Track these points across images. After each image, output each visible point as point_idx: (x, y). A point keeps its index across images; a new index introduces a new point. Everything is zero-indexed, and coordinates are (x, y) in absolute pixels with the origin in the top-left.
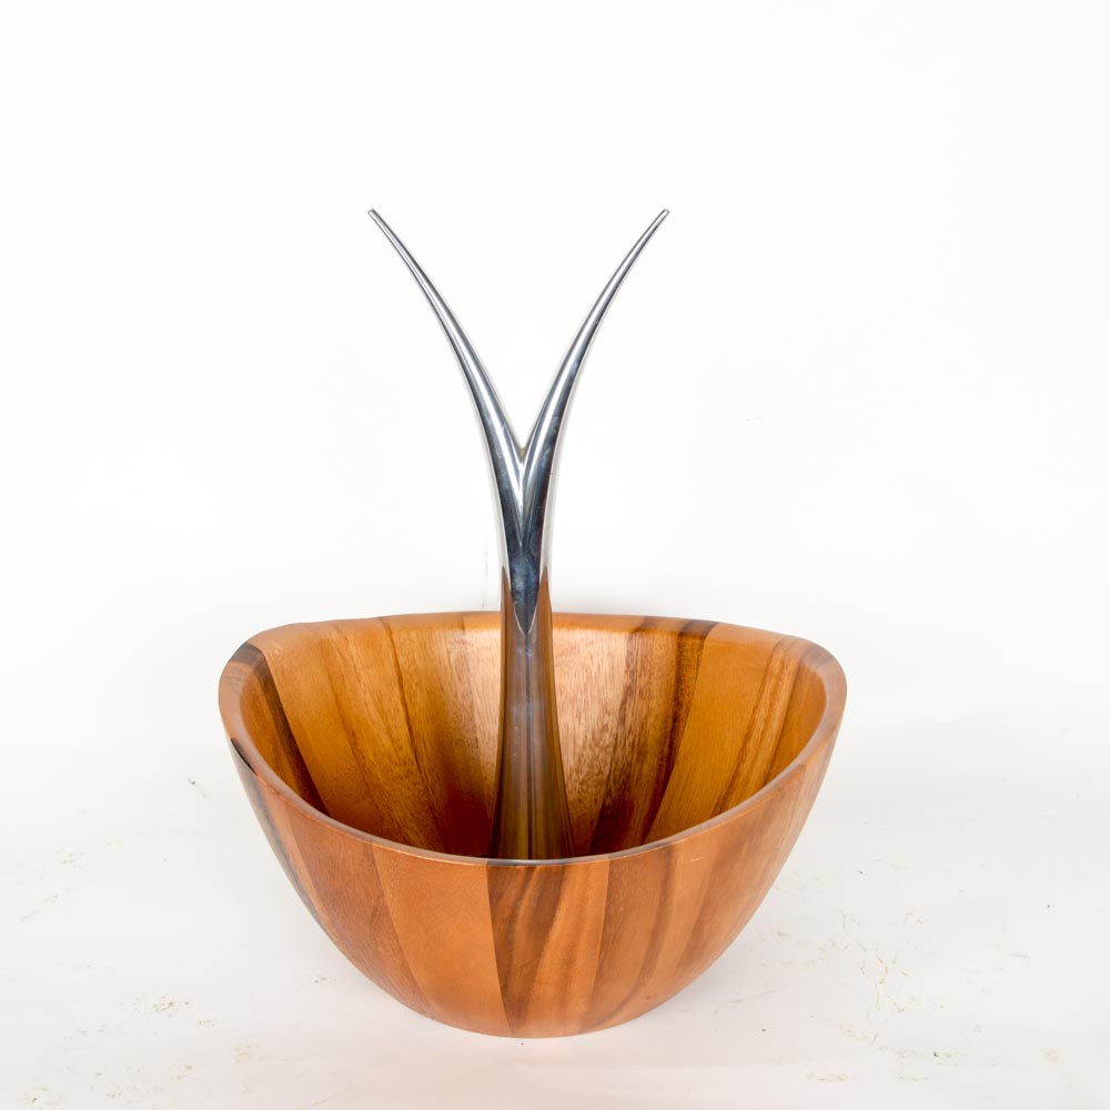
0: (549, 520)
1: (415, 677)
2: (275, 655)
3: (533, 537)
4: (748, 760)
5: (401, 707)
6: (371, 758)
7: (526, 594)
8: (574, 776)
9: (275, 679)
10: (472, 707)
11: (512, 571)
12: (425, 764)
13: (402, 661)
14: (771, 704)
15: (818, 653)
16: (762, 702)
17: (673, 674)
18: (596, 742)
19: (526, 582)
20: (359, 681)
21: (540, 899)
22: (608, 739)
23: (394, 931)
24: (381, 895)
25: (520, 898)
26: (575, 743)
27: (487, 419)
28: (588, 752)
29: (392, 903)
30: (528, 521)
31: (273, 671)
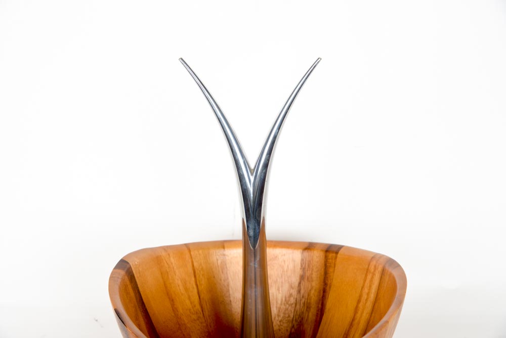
0: (265, 203)
1: (201, 272)
2: (136, 265)
4: (359, 312)
5: (195, 286)
6: (181, 311)
7: (254, 236)
8: (277, 318)
9: (136, 275)
10: (228, 285)
12: (207, 313)
13: (195, 264)
14: (370, 286)
15: (392, 263)
16: (366, 284)
17: (323, 269)
18: (287, 302)
19: (254, 232)
20: (175, 275)
22: (292, 300)
26: (277, 302)
27: (236, 156)
28: (283, 307)
30: (256, 199)
31: (134, 272)
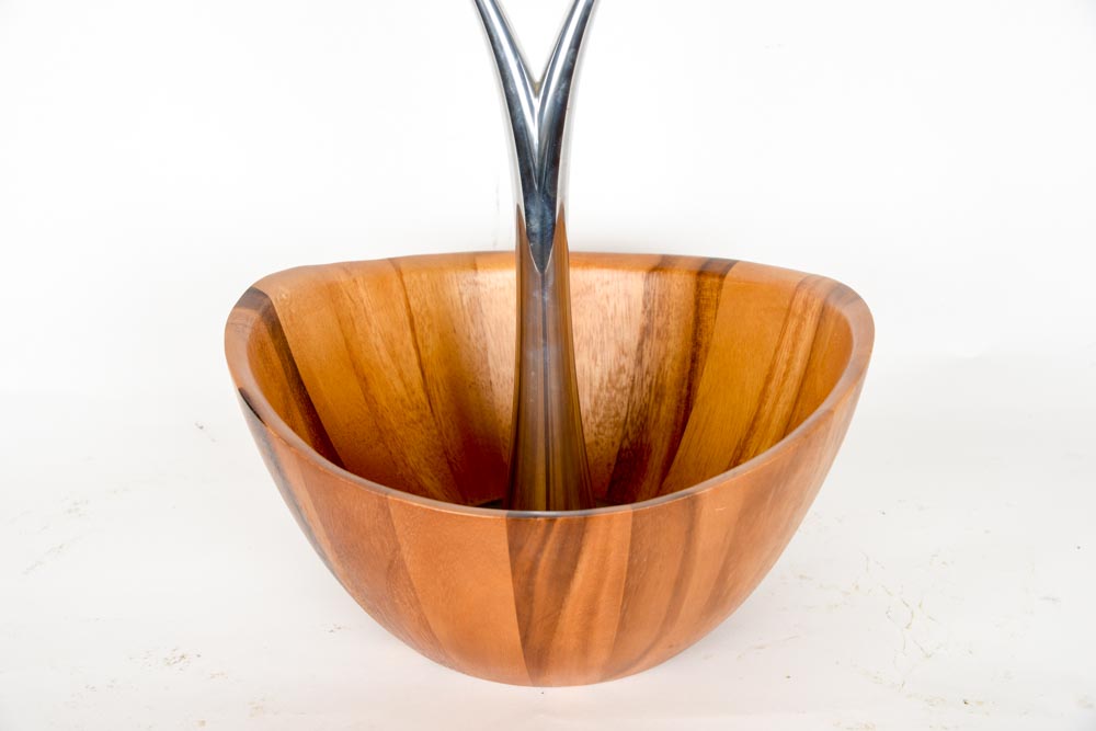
0: (565, 158)
1: (427, 319)
2: (282, 300)
3: (549, 176)
4: (770, 402)
5: (413, 351)
6: (384, 403)
7: (542, 236)
8: (591, 419)
9: (283, 323)
10: (485, 349)
11: (528, 212)
12: (439, 407)
13: (413, 303)
14: (794, 345)
15: (843, 293)
16: (784, 342)
17: (691, 314)
18: (612, 383)
19: (542, 223)
20: (370, 324)
21: (561, 551)
22: (625, 380)
23: (411, 584)
24: (398, 548)
25: (540, 550)
26: (591, 385)
27: (500, 52)
28: (604, 394)
29: (408, 555)
30: (543, 158)
31: (279, 315)
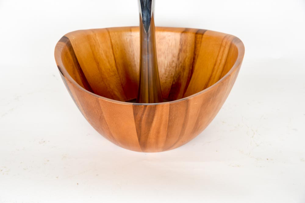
1: (117, 46)
2: (73, 40)
3: (149, 4)
4: (215, 71)
5: (112, 55)
6: (104, 70)
7: (147, 22)
8: (164, 75)
9: (73, 47)
10: (134, 55)
11: (143, 15)
12: (120, 72)
13: (113, 41)
14: (222, 55)
15: (237, 40)
17: (194, 45)
18: (170, 65)
20: (100, 47)
21: (149, 115)
22: (174, 65)
23: (106, 123)
24: (102, 113)
25: (143, 115)
26: (164, 66)
28: (168, 68)
29: (105, 115)
31: (72, 44)
